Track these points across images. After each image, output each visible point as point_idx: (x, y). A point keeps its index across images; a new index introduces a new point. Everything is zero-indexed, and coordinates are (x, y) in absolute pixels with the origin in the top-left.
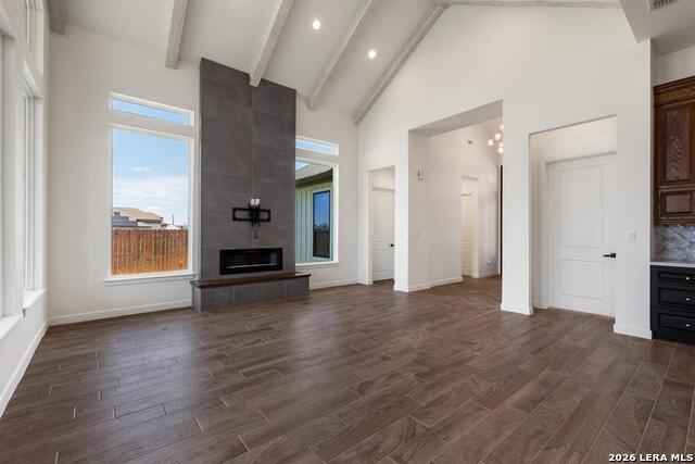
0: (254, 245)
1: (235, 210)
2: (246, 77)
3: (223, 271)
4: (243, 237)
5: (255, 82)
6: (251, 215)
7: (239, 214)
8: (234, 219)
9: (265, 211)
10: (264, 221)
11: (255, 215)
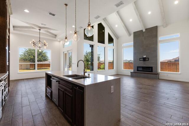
0: (145, 66)
1: (140, 59)
2: (142, 31)
3: (138, 70)
4: (142, 64)
5: (144, 31)
6: (143, 59)
7: (141, 59)
8: (140, 60)
9: (147, 58)
10: (147, 60)
11: (144, 59)
